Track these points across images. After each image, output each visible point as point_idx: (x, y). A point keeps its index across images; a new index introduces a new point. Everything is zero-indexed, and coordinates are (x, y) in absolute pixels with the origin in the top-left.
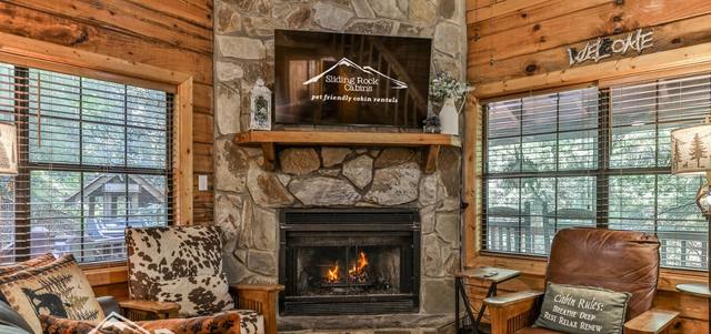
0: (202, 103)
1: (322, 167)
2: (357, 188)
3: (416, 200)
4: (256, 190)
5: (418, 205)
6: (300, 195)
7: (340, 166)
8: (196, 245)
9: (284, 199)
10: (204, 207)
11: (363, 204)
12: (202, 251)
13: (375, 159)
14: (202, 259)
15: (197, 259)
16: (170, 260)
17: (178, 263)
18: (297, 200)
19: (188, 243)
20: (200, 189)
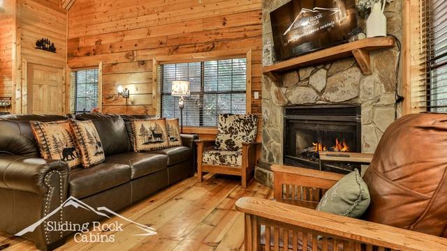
0: (256, 58)
1: (300, 81)
2: (317, 92)
3: (357, 97)
4: (274, 96)
5: (359, 101)
6: (290, 98)
7: (308, 79)
8: (240, 122)
9: (284, 101)
10: (257, 106)
11: (321, 102)
12: (242, 124)
13: (328, 70)
14: (241, 128)
15: (239, 128)
16: (228, 127)
17: (231, 128)
18: (289, 102)
19: (237, 121)
20: (255, 98)
